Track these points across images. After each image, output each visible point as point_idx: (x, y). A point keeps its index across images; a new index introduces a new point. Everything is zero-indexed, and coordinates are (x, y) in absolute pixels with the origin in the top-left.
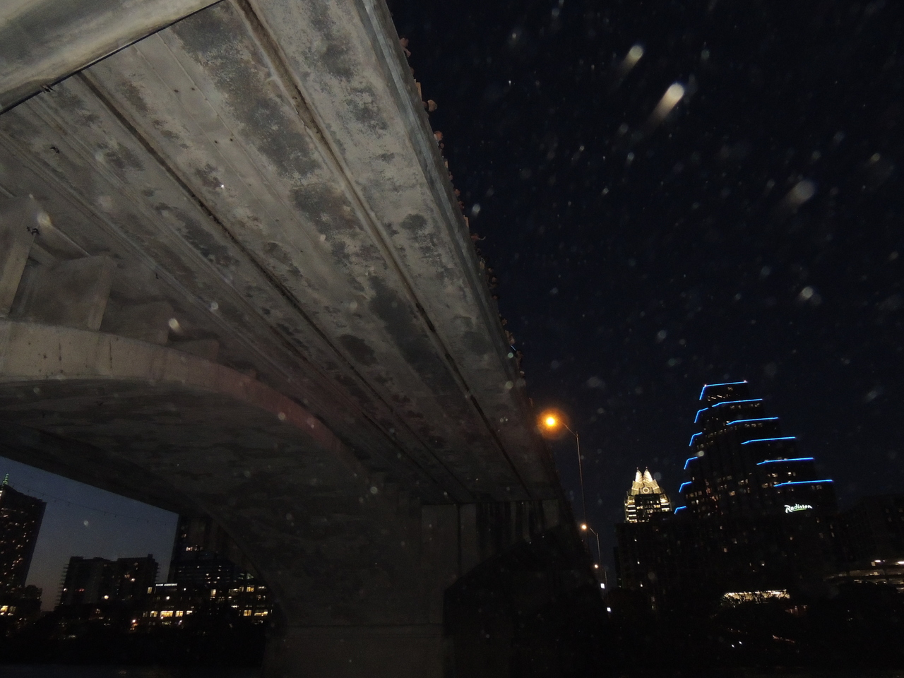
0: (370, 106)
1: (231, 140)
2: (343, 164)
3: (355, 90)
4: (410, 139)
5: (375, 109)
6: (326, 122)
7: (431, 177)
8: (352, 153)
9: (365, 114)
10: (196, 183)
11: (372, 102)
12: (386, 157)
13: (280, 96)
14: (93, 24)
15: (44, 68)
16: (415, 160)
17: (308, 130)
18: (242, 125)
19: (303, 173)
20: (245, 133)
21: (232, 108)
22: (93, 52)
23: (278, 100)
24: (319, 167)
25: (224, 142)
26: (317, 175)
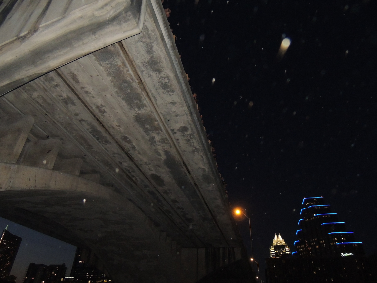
0: (168, 84)
1: (111, 95)
2: (156, 106)
3: (162, 77)
4: (183, 97)
5: (170, 85)
6: (150, 89)
7: (191, 111)
8: (159, 101)
9: (165, 87)
10: (96, 111)
11: (168, 82)
12: (173, 103)
13: (132, 79)
14: (62, 53)
15: (41, 68)
16: (185, 105)
17: (142, 92)
18: (116, 90)
19: (139, 108)
20: (117, 93)
21: (113, 83)
22: (61, 63)
23: (131, 80)
24: (146, 106)
25: (108, 96)
26: (145, 110)
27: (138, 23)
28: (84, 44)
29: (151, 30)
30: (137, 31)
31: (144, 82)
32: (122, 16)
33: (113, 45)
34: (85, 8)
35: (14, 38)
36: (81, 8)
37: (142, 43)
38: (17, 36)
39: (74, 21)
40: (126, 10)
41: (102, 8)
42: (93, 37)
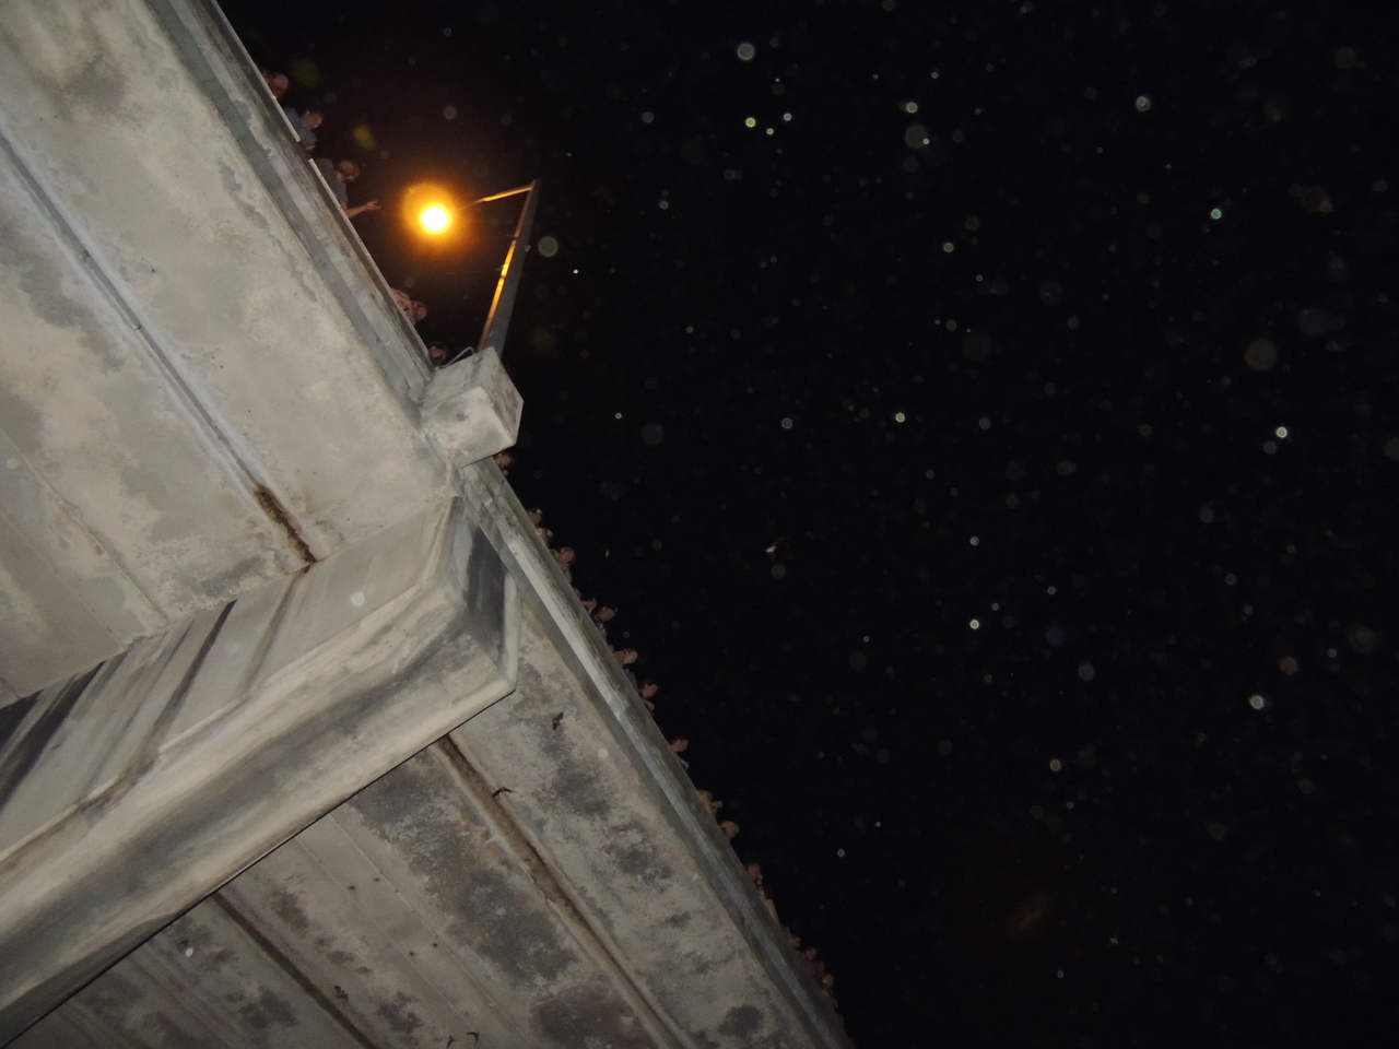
0: (641, 848)
1: (435, 945)
2: (612, 947)
3: (616, 829)
4: (711, 884)
5: (650, 850)
6: (580, 885)
7: (754, 938)
8: (623, 926)
9: (633, 861)
10: (380, 1029)
11: (643, 842)
12: (678, 921)
13: (505, 863)
14: (239, 823)
15: (161, 901)
16: (724, 916)
17: (551, 904)
18: (451, 918)
19: (550, 974)
20: (454, 931)
21: (435, 896)
22: (236, 862)
23: (503, 869)
24: (575, 960)
25: (424, 951)
26: (573, 974)
27: (499, 663)
28: (318, 774)
29: (550, 676)
30: (498, 688)
31: (552, 863)
32: (442, 652)
33: (422, 754)
34: (315, 657)
35: (66, 813)
36: (302, 659)
37: (522, 725)
38: (77, 802)
39: (282, 705)
40: (454, 632)
41: (374, 641)
42: (349, 743)
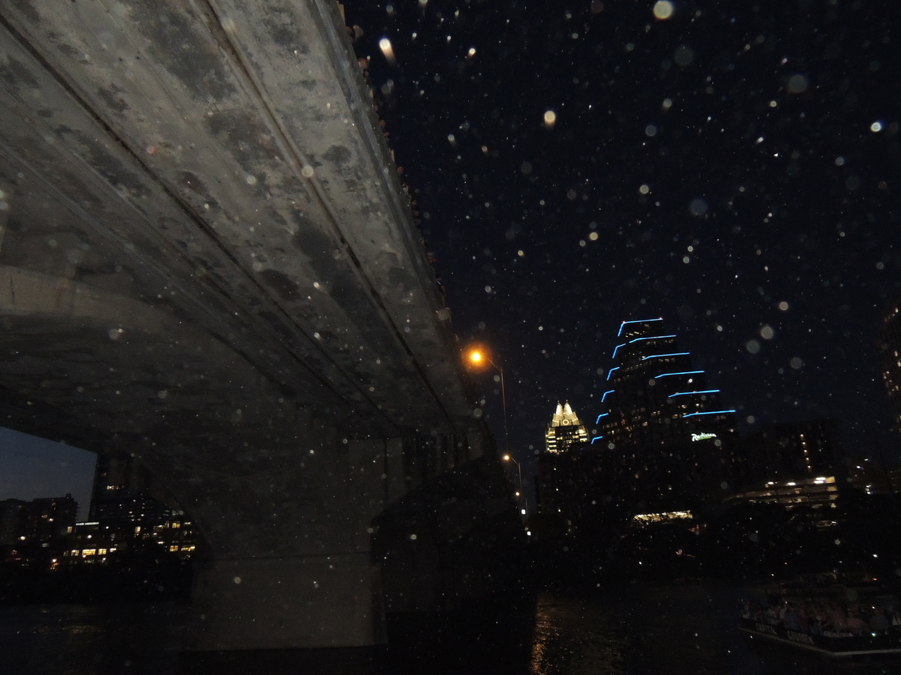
0: (290, 28)
1: (138, 58)
2: (261, 90)
3: (274, 9)
4: (333, 66)
5: (295, 31)
6: (243, 43)
8: (271, 78)
9: (283, 37)
10: (101, 105)
11: (292, 24)
12: (308, 84)
13: (190, 12)
16: (338, 89)
17: (222, 50)
18: (149, 42)
19: (218, 96)
20: (151, 51)
21: (137, 23)
23: (188, 16)
24: (236, 91)
26: (234, 101)
